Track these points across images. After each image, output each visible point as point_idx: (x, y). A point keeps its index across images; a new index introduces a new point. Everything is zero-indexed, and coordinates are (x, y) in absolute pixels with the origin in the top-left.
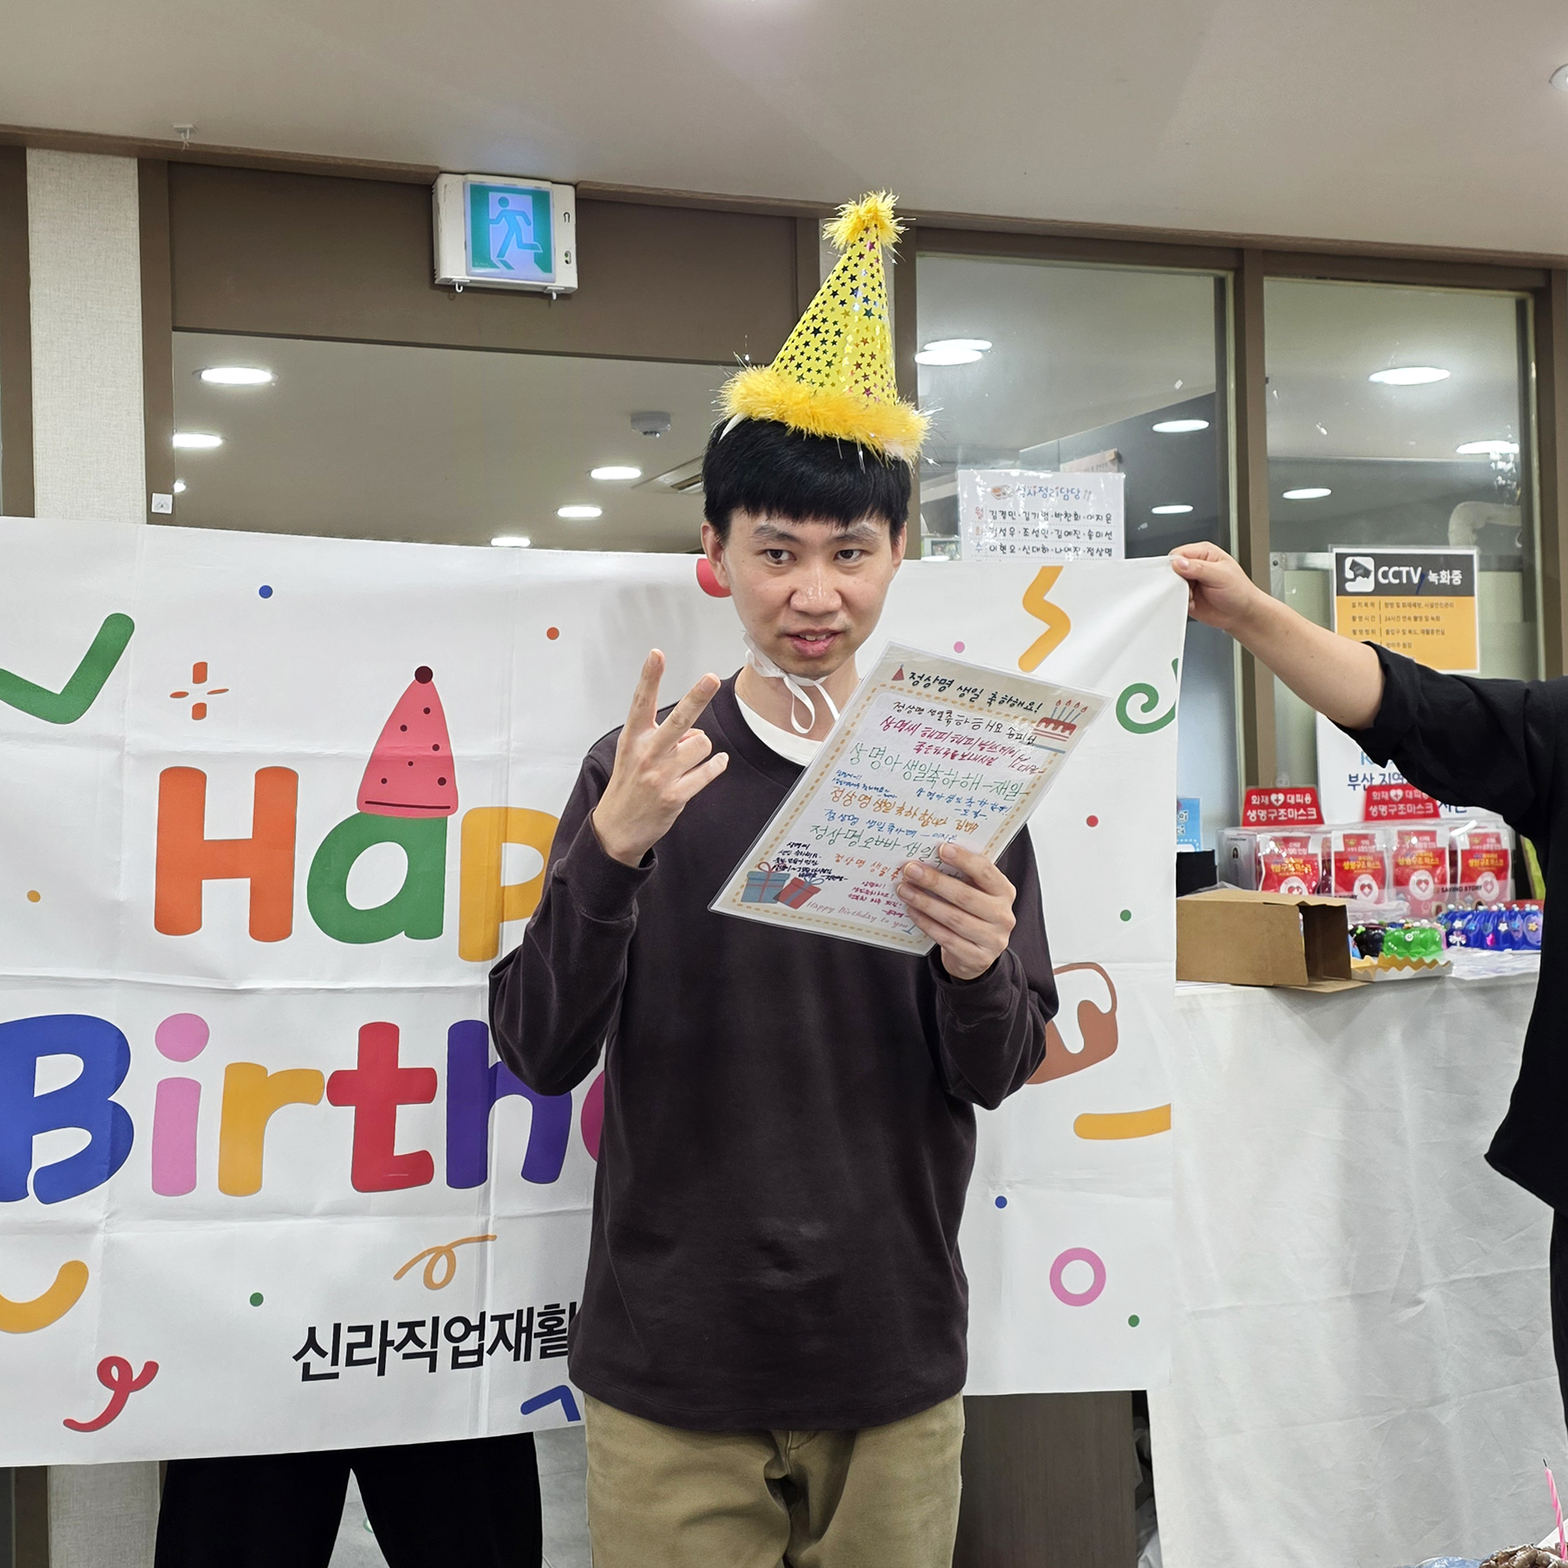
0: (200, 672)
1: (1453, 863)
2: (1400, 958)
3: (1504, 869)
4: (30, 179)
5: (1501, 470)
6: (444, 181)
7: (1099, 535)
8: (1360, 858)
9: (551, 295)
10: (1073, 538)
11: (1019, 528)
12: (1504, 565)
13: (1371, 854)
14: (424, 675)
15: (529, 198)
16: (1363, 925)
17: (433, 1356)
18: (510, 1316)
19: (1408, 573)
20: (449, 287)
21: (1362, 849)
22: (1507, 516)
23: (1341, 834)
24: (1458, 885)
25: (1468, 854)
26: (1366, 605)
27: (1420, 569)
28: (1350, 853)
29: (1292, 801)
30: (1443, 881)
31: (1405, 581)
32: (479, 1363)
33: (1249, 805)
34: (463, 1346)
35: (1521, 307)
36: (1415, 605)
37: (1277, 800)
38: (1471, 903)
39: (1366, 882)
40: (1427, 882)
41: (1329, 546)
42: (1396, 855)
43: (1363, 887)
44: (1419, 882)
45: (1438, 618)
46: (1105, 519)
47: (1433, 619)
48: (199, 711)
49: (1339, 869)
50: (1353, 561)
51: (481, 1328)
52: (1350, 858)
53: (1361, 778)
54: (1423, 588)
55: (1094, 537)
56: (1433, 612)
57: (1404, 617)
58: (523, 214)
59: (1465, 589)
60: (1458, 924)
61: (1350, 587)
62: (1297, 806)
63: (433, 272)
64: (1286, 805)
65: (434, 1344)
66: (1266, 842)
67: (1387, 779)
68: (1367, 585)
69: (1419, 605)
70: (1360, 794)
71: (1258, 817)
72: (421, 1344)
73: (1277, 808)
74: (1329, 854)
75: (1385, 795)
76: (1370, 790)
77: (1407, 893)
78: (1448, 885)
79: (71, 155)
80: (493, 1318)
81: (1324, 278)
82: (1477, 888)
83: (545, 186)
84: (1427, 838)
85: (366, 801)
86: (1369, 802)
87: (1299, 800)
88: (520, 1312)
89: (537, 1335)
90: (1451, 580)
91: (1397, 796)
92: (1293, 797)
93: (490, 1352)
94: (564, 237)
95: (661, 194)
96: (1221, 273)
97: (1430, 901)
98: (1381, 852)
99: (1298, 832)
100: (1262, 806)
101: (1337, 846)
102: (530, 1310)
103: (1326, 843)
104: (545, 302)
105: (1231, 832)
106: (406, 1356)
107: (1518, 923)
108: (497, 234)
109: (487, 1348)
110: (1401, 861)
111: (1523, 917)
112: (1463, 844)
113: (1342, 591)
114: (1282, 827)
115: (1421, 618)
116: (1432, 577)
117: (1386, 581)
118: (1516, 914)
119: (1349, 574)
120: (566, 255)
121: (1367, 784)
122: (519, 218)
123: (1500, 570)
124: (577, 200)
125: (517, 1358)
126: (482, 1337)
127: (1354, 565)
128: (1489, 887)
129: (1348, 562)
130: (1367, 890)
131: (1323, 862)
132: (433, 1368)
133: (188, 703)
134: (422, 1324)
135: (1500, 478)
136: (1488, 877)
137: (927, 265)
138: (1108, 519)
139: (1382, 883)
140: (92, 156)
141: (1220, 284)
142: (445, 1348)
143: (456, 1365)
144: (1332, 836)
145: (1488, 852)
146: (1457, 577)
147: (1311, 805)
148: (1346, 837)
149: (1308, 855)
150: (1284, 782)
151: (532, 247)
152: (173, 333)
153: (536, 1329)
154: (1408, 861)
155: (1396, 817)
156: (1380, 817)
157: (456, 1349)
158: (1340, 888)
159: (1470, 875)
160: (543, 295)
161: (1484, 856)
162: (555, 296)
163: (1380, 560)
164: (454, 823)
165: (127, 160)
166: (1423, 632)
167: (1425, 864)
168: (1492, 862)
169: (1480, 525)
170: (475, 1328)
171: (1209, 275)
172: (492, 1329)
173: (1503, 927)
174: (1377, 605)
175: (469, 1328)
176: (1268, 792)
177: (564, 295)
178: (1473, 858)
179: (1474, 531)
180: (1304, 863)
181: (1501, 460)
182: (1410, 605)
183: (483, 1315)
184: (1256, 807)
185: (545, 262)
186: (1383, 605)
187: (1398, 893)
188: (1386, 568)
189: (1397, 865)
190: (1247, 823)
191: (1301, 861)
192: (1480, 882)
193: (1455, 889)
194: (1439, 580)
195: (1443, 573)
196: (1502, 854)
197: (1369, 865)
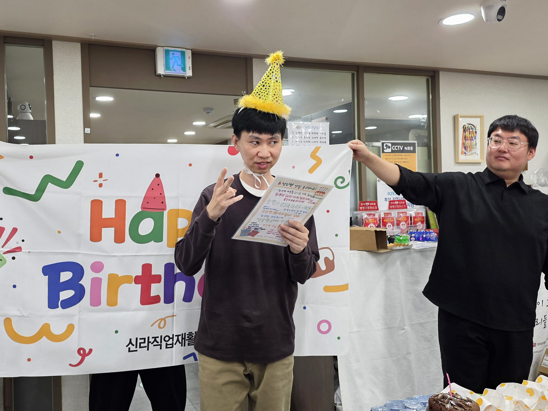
0: (101, 175)
1: (411, 220)
2: (399, 244)
3: (424, 221)
4: (53, 48)
5: (423, 121)
6: (158, 48)
7: (323, 138)
8: (388, 219)
9: (185, 78)
10: (316, 139)
11: (303, 136)
12: (423, 145)
13: (391, 218)
14: (158, 175)
15: (180, 53)
16: (389, 235)
17: (161, 345)
18: (180, 335)
19: (400, 147)
20: (160, 76)
21: (388, 216)
22: (424, 133)
23: (383, 213)
24: (412, 225)
25: (415, 218)
26: (389, 155)
27: (402, 146)
28: (386, 217)
29: (371, 205)
30: (408, 224)
31: (399, 149)
32: (172, 347)
33: (360, 206)
34: (168, 343)
35: (428, 80)
36: (401, 155)
37: (367, 204)
38: (415, 230)
39: (389, 225)
40: (404, 225)
41: (380, 141)
42: (397, 218)
43: (389, 226)
44: (403, 225)
45: (407, 159)
46: (324, 134)
47: (406, 159)
48: (101, 185)
49: (383, 221)
50: (386, 144)
51: (173, 338)
52: (386, 218)
53: (388, 199)
54: (403, 151)
55: (322, 139)
56: (406, 157)
57: (399, 158)
58: (178, 57)
59: (414, 151)
60: (413, 235)
61: (385, 151)
62: (372, 206)
63: (155, 72)
64: (369, 205)
65: (161, 342)
66: (365, 215)
67: (394, 199)
68: (389, 150)
69: (402, 155)
70: (388, 202)
71: (362, 209)
72: (158, 342)
73: (367, 206)
74: (380, 218)
75: (394, 203)
76: (390, 202)
77: (400, 227)
78: (410, 225)
79: (64, 42)
80: (176, 336)
81: (379, 73)
82: (417, 226)
83: (184, 50)
84: (404, 214)
85: (143, 208)
86: (390, 205)
87: (373, 204)
88: (182, 334)
89: (187, 340)
90: (410, 149)
91: (397, 203)
92: (371, 204)
93: (175, 344)
94: (189, 63)
95: (213, 52)
96: (353, 72)
97: (405, 229)
98: (393, 217)
99: (372, 212)
100: (363, 206)
101: (382, 216)
102: (185, 334)
103: (380, 215)
104: (184, 79)
105: (356, 212)
106: (154, 345)
107: (428, 235)
108: (172, 62)
109: (174, 343)
110: (398, 219)
111: (429, 233)
112: (413, 215)
113: (383, 152)
114: (368, 211)
115: (403, 159)
116: (406, 148)
117: (394, 149)
118: (428, 232)
119: (385, 148)
120: (189, 67)
121: (389, 200)
122: (177, 58)
123: (422, 146)
124: (192, 53)
125: (182, 346)
126: (173, 341)
127: (386, 145)
128: (420, 226)
129: (385, 145)
130: (390, 227)
131: (379, 220)
132: (161, 348)
133: (98, 183)
134: (158, 337)
135: (422, 123)
136: (420, 223)
138: (325, 134)
139: (393, 226)
140: (69, 42)
141: (353, 75)
142: (164, 343)
143: (167, 348)
144: (381, 213)
145: (420, 217)
146: (412, 148)
147: (375, 206)
148: (384, 213)
149: (375, 218)
150: (369, 200)
151: (180, 65)
152: (90, 87)
153: (187, 338)
154: (400, 219)
155: (397, 208)
156: (393, 208)
157: (166, 343)
158: (383, 226)
159: (415, 223)
160: (183, 78)
161: (419, 218)
162: (186, 78)
163: (393, 144)
164: (166, 213)
165: (78, 43)
166: (403, 162)
167: (404, 220)
168: (421, 219)
169: (417, 135)
170: (171, 338)
171: (350, 72)
172: (175, 339)
173: (424, 236)
174: (392, 155)
175: (170, 338)
176: (365, 202)
177: (189, 78)
178: (416, 218)
179: (415, 137)
180: (374, 220)
181: (423, 119)
182: (400, 155)
183: (173, 335)
184: (362, 206)
185: (184, 69)
186: (393, 155)
187: (397, 227)
188: (394, 146)
189: (397, 220)
190: (360, 210)
191: (373, 219)
192: (417, 224)
193: (411, 226)
194: (407, 149)
195: (408, 147)
196: (423, 217)
197: (390, 220)
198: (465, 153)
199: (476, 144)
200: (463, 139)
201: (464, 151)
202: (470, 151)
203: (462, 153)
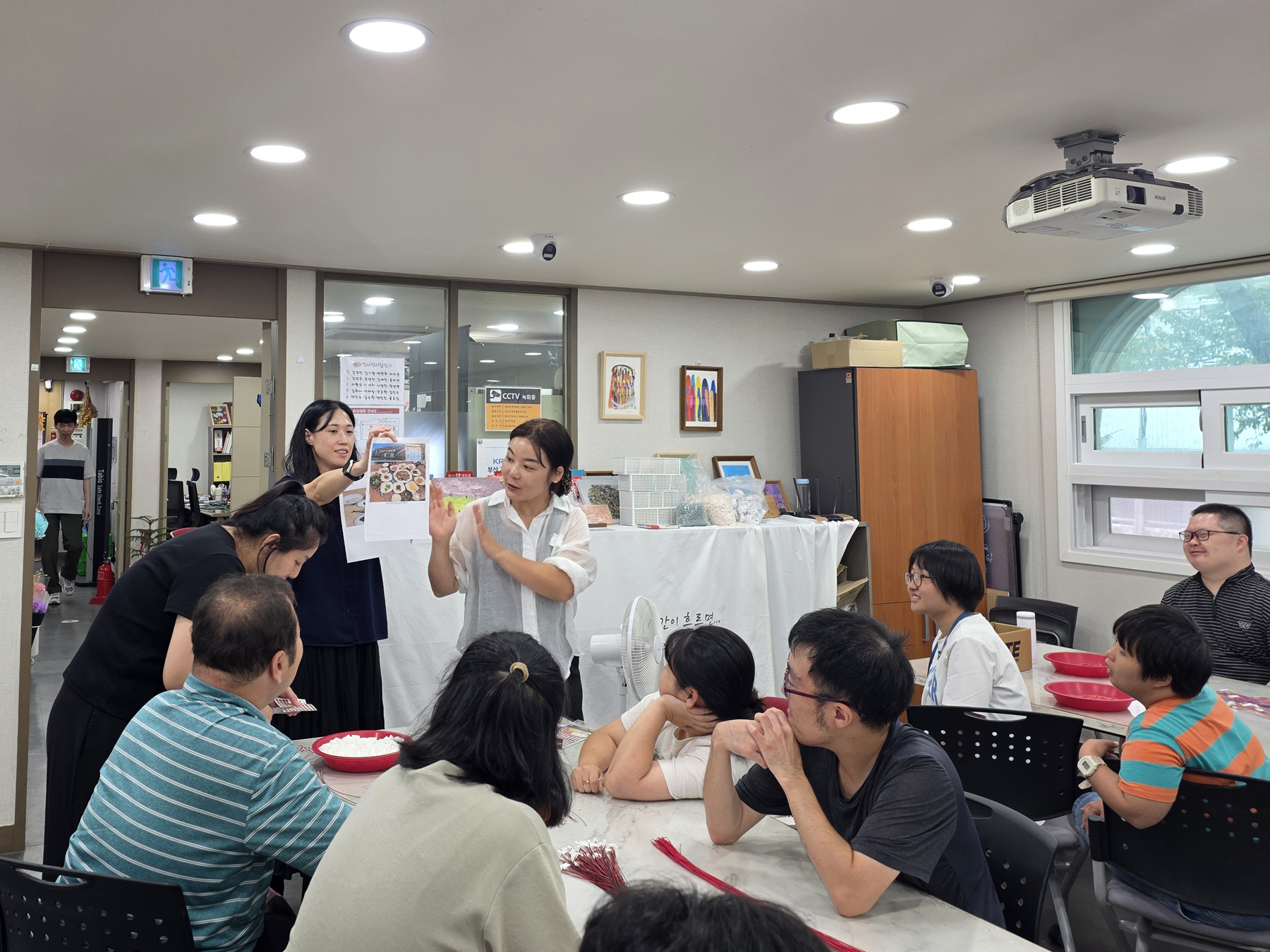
5: (552, 360)
6: (144, 258)
7: (394, 380)
10: (384, 381)
11: (363, 378)
19: (514, 395)
20: (144, 293)
26: (498, 407)
27: (519, 394)
31: (513, 398)
35: (564, 300)
36: (516, 407)
41: (484, 385)
45: (525, 412)
46: (397, 375)
47: (523, 412)
50: (493, 391)
53: (493, 468)
54: (520, 401)
56: (524, 410)
57: (513, 412)
59: (537, 401)
61: (492, 400)
63: (138, 288)
68: (499, 399)
69: (518, 407)
90: (530, 398)
94: (188, 276)
96: (446, 288)
104: (180, 298)
113: (488, 401)
115: (519, 412)
117: (506, 398)
119: (492, 396)
120: (188, 282)
122: (171, 270)
124: (193, 262)
127: (494, 393)
129: (491, 391)
135: (551, 362)
137: (328, 284)
138: (399, 375)
141: (445, 291)
146: (534, 397)
152: (43, 308)
162: (184, 296)
163: (504, 391)
171: (442, 289)
174: (502, 407)
177: (188, 295)
181: (552, 356)
182: (514, 407)
186: (504, 407)
188: (506, 394)
195: (528, 396)
198: (615, 406)
199: (633, 394)
200: (611, 386)
201: (614, 403)
202: (622, 403)
203: (610, 406)
